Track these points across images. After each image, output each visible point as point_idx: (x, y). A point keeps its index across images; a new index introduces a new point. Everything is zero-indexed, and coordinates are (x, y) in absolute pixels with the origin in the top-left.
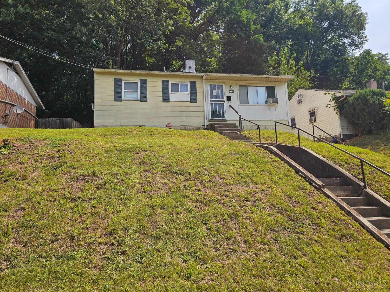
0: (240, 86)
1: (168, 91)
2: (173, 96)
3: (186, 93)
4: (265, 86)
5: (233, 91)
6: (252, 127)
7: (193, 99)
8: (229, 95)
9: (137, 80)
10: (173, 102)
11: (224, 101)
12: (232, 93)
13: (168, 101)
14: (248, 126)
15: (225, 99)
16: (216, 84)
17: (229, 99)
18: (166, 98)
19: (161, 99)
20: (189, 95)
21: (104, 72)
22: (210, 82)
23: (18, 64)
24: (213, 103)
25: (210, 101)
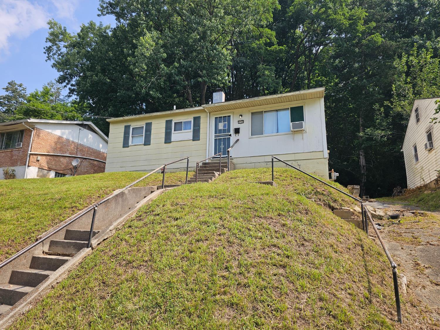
0: (252, 113)
1: (170, 131)
2: (175, 136)
3: (189, 131)
4: (288, 109)
5: (243, 121)
6: (267, 164)
7: (196, 136)
8: (237, 126)
9: (143, 124)
10: (174, 143)
11: (230, 135)
12: (242, 123)
13: (170, 142)
14: (262, 163)
15: (232, 132)
16: (222, 116)
17: (237, 131)
18: (168, 139)
19: (163, 140)
20: (192, 132)
21: (117, 121)
22: (215, 115)
23: (90, 124)
24: (217, 139)
25: (214, 136)
